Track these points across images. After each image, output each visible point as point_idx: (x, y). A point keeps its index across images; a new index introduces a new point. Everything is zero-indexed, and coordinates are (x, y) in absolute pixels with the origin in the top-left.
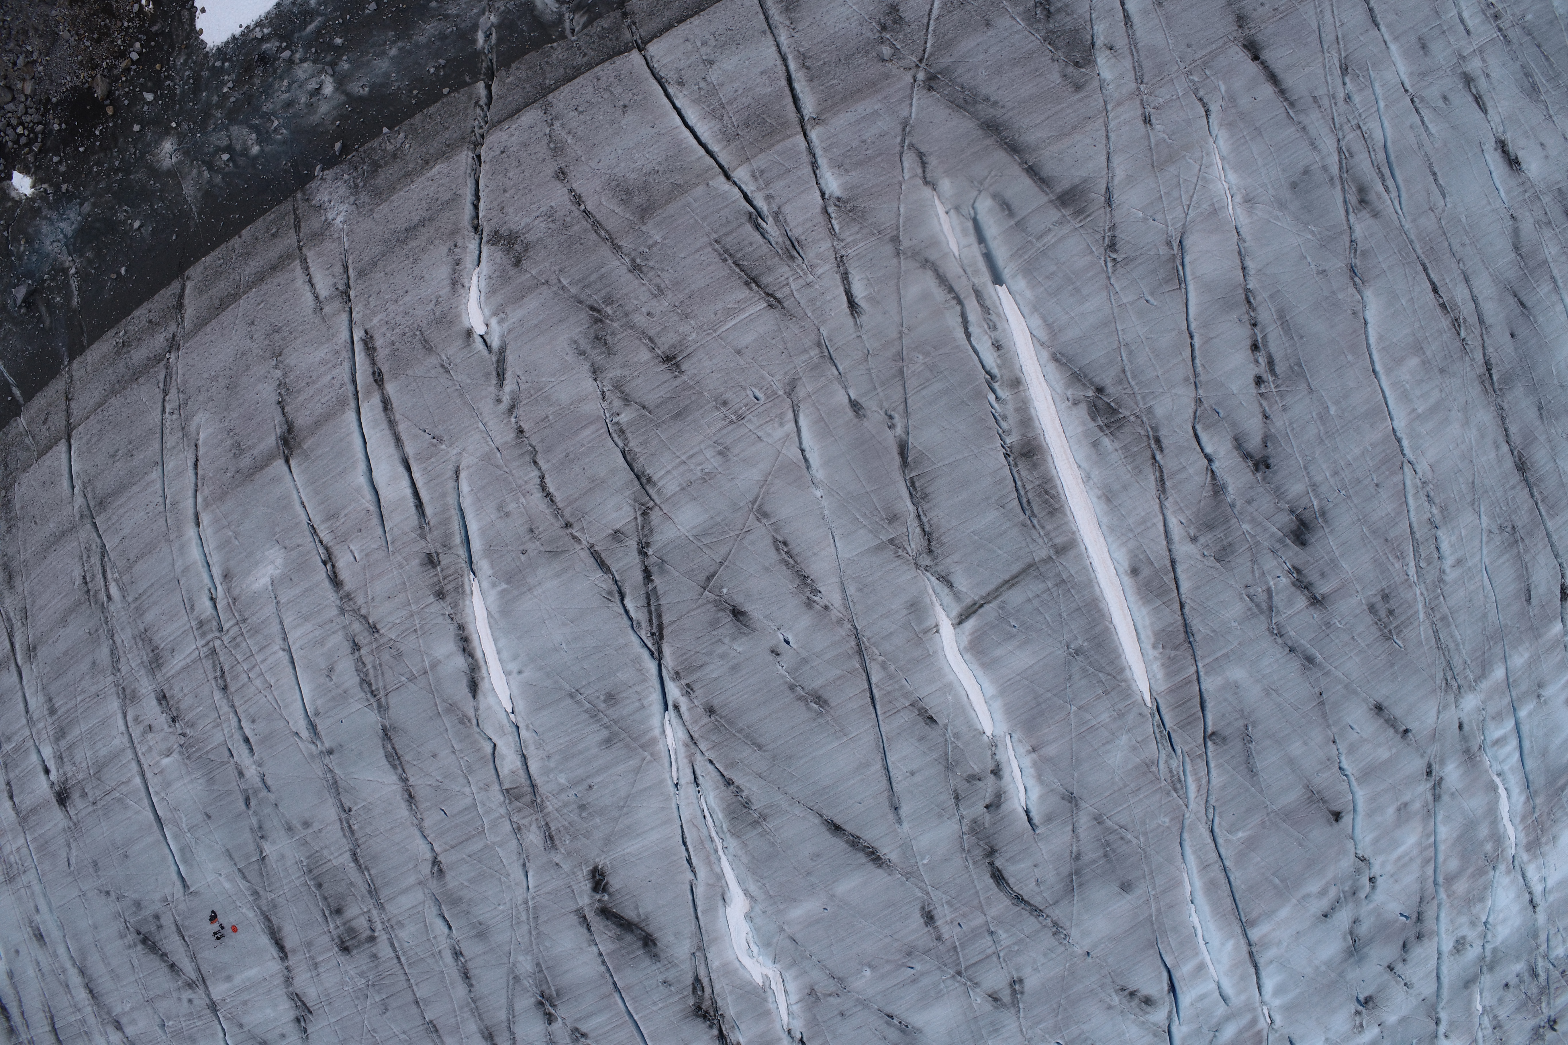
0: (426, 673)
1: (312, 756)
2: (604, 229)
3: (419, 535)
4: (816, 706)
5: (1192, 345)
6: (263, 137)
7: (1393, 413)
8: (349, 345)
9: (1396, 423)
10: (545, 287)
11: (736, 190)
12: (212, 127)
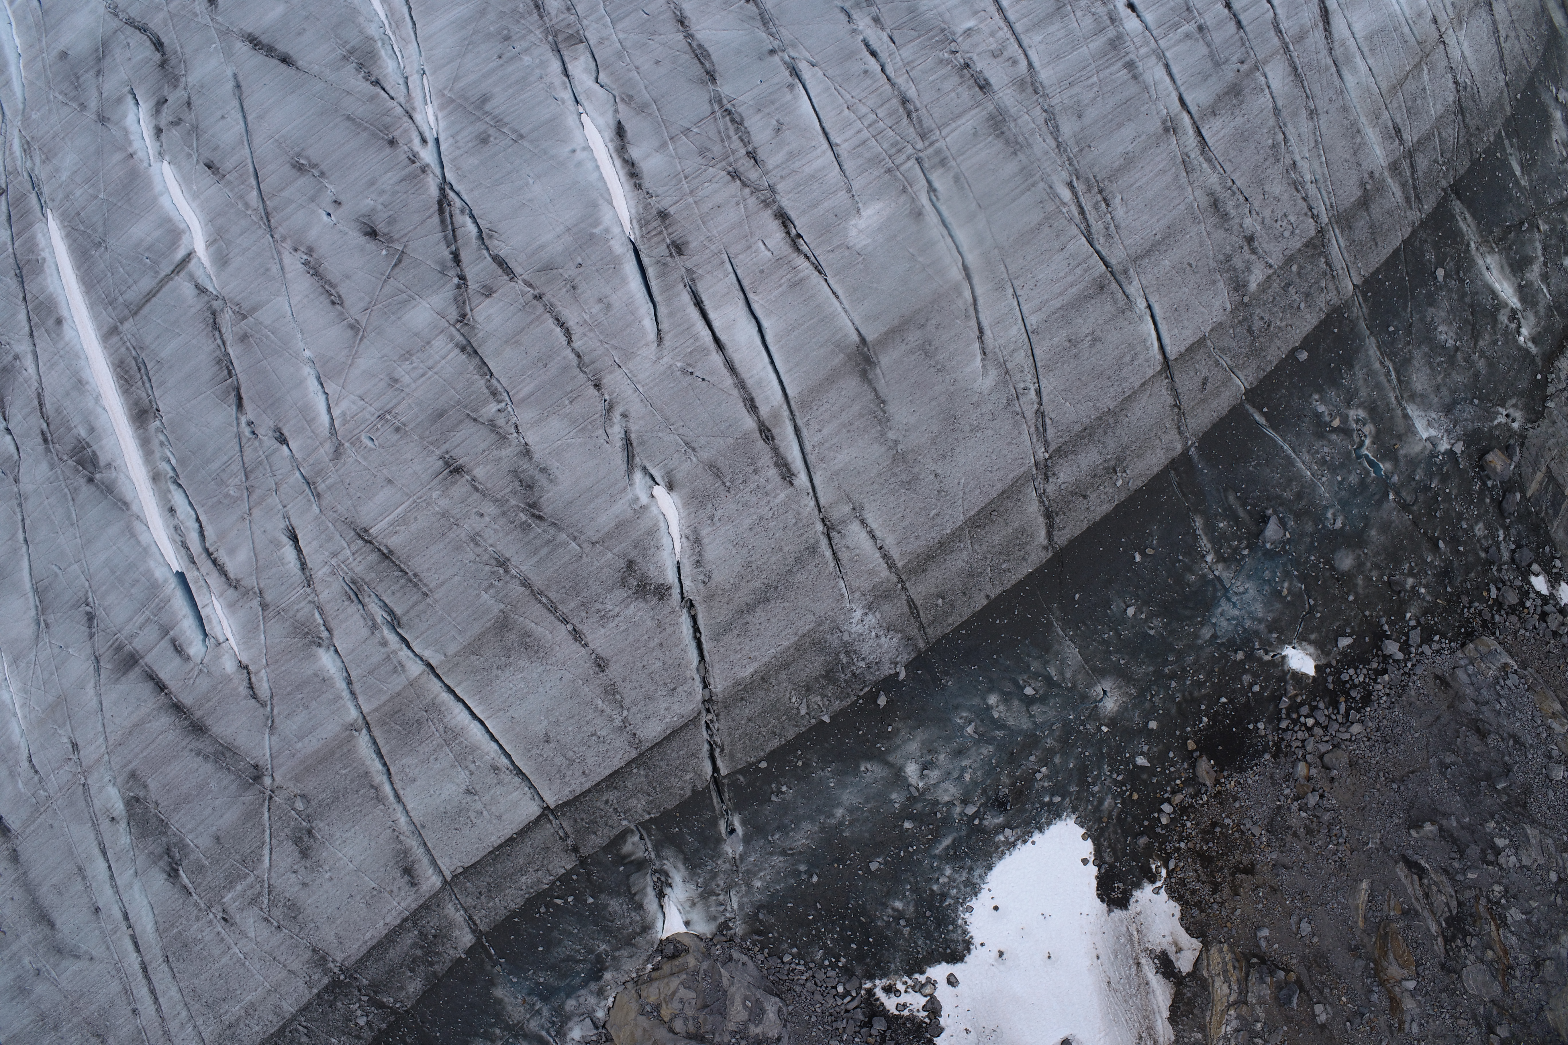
0: (671, 139)
1: (794, 46)
2: (544, 605)
3: (694, 272)
4: (302, 161)
5: (24, 532)
8: (812, 470)
10: (594, 539)
11: (417, 651)
12: (1054, 727)
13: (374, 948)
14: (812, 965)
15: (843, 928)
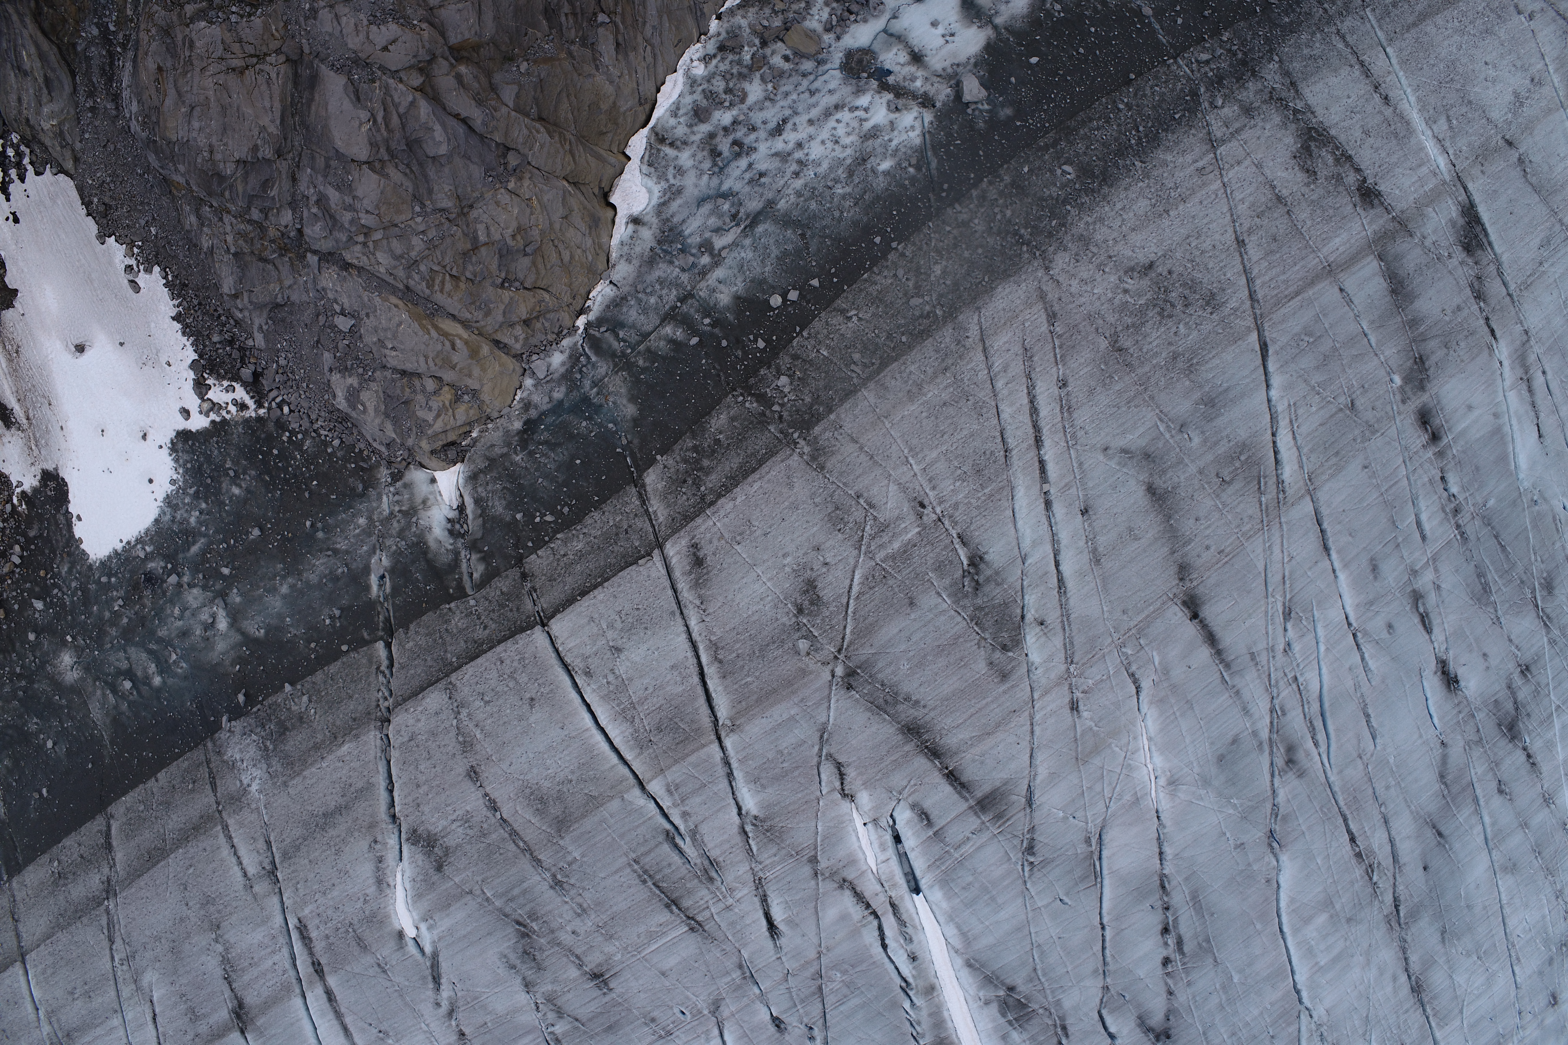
2: (522, 839)
5: (1103, 938)
6: (164, 668)
7: (1296, 968)
8: (284, 930)
9: (1297, 978)
10: (468, 898)
11: (652, 805)
12: (109, 645)
13: (754, 470)
14: (313, 434)
15: (285, 470)
